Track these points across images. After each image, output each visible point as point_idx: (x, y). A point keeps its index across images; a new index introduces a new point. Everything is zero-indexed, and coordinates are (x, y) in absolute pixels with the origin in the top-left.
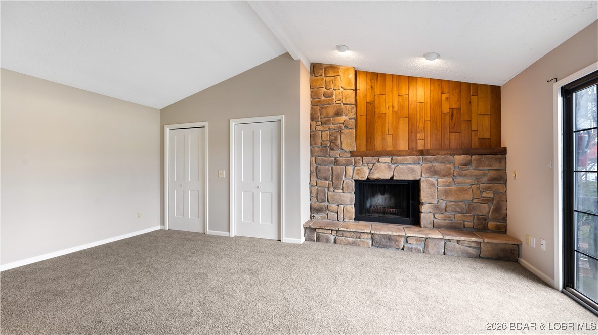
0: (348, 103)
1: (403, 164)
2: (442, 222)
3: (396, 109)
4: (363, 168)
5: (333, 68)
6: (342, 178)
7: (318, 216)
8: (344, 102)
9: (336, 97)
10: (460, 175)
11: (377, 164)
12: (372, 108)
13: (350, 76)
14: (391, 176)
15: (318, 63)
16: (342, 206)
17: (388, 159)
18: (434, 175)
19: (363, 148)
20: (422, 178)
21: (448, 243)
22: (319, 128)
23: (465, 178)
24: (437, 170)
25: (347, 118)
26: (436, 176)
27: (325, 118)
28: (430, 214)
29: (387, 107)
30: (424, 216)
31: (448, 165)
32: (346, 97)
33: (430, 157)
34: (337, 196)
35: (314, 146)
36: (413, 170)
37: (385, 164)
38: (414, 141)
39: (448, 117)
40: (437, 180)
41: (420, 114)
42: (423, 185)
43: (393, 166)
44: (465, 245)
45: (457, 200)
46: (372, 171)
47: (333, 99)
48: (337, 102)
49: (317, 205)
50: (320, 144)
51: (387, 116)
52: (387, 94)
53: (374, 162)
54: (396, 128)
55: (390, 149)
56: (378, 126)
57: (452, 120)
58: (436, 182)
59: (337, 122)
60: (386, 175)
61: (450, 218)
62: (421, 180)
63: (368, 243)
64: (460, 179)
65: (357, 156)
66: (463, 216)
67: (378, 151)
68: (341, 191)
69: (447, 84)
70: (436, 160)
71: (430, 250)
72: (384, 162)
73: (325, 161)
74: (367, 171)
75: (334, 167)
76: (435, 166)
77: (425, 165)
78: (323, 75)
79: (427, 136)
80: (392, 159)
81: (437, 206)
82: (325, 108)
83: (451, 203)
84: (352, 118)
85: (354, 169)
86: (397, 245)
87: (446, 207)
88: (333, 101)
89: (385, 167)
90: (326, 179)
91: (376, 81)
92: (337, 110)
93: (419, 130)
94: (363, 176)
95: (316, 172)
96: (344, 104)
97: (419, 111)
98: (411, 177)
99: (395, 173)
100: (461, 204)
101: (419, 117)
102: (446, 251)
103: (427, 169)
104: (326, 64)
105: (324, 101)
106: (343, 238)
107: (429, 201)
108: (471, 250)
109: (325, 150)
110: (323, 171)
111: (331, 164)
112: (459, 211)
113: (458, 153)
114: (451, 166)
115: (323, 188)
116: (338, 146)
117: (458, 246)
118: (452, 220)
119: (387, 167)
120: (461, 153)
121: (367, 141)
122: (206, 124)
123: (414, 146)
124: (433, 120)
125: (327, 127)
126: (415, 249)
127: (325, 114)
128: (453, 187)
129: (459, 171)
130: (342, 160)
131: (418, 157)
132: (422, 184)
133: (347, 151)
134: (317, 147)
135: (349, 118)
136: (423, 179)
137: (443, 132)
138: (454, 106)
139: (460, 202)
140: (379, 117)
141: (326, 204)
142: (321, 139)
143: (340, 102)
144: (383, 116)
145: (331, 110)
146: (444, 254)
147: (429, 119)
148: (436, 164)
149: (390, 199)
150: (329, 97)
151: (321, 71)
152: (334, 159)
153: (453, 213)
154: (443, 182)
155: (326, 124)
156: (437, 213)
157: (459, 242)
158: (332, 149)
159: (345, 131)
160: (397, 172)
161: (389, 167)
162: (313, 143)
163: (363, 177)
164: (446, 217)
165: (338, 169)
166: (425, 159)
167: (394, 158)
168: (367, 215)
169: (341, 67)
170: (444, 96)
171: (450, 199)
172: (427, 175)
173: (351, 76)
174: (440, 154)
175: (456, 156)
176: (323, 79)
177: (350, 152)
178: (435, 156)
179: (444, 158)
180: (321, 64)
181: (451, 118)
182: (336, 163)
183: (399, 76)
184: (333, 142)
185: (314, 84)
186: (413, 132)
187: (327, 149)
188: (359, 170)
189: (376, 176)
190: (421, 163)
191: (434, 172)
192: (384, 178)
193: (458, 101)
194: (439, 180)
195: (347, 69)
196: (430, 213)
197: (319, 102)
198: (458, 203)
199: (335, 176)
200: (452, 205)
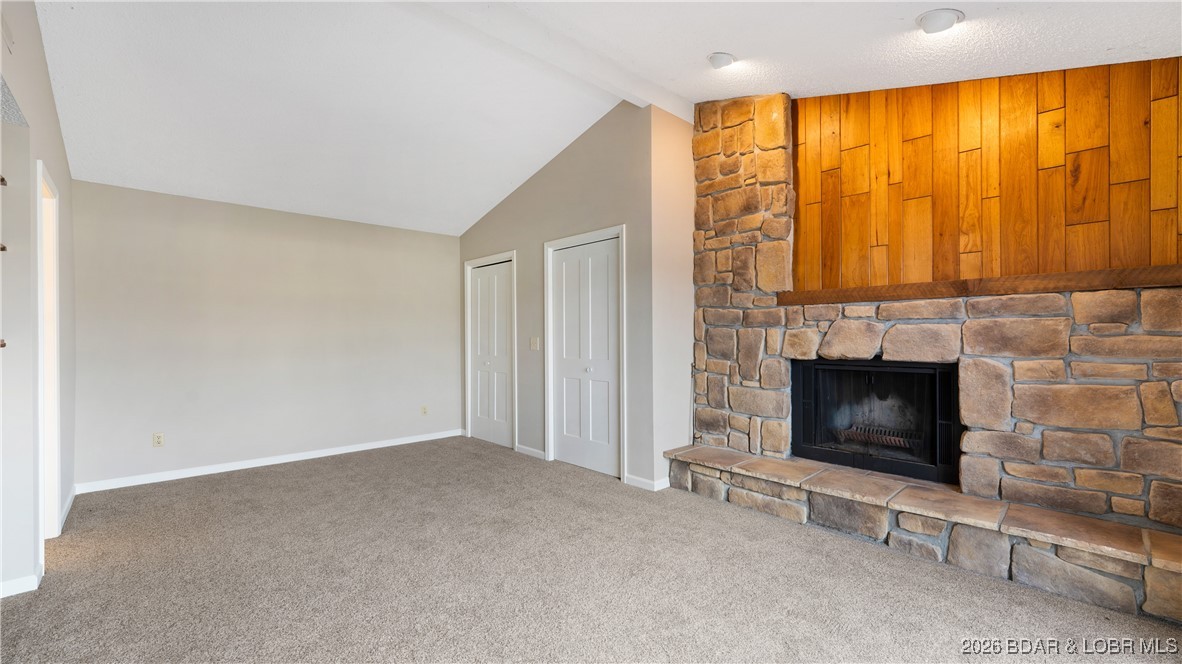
0: (771, 180)
1: (908, 320)
2: (1030, 486)
3: (897, 177)
4: (805, 332)
5: (738, 104)
6: (757, 355)
7: (709, 437)
8: (761, 178)
9: (745, 170)
10: (1092, 350)
11: (839, 322)
12: (834, 183)
13: (775, 115)
14: (877, 350)
15: (708, 102)
16: (759, 420)
17: (866, 309)
18: (999, 350)
19: (814, 284)
20: (962, 358)
21: (1021, 548)
22: (712, 243)
23: (1113, 359)
24: (1011, 335)
25: (768, 215)
26: (1007, 354)
27: (722, 220)
28: (989, 459)
29: (873, 176)
30: (969, 465)
31: (1049, 322)
32: (765, 168)
33: (989, 298)
34: (748, 395)
35: (701, 284)
36: (935, 337)
37: (861, 321)
38: (950, 256)
39: (1059, 182)
40: (1012, 365)
41: (968, 183)
42: (966, 378)
43: (881, 327)
44: (1080, 562)
45: (1080, 426)
46: (828, 338)
47: (739, 176)
48: (748, 182)
49: (709, 412)
50: (713, 280)
51: (873, 198)
52: (872, 144)
53: (832, 315)
54: (897, 228)
55: (881, 281)
56: (849, 227)
57: (1073, 186)
58: (1009, 370)
59: (747, 227)
60: (864, 350)
61: (1055, 476)
62: (960, 364)
63: (798, 513)
64: (1095, 363)
65: (792, 304)
66: (1101, 475)
67: (847, 290)
68: (757, 385)
69: (1058, 82)
70: (1005, 308)
71: (961, 558)
72: (855, 315)
73: (722, 317)
74: (816, 339)
75: (742, 330)
76: (1004, 324)
77: (975, 323)
78: (720, 125)
79: (990, 240)
80: (878, 308)
81: (1011, 437)
82: (723, 199)
83: (1060, 434)
84: (782, 215)
85: (785, 332)
86: (870, 530)
87: (1043, 445)
88: (737, 181)
89: (859, 329)
90: (725, 356)
91: (843, 116)
92: (747, 200)
93: (965, 227)
94: (804, 350)
95: (707, 341)
96: (763, 184)
97: (963, 173)
98: (929, 355)
99: (886, 345)
100: (1094, 437)
101: (963, 191)
102: (1014, 570)
103: (977, 333)
104: (726, 100)
105: (721, 182)
106: (745, 492)
107: (982, 422)
108: (1104, 584)
109: (722, 291)
110: (718, 338)
111: (734, 322)
112: (1088, 458)
113: (1084, 285)
114: (1061, 325)
115: (719, 377)
116: (748, 282)
117: (1053, 560)
118: (1066, 485)
119: (863, 328)
120: (1096, 283)
121: (824, 265)
122: (514, 255)
123: (950, 269)
124: (1010, 194)
125: (727, 239)
126: (921, 546)
127: (722, 211)
128: (1070, 387)
129: (1091, 337)
130: (758, 314)
131: (952, 301)
132: (962, 373)
133: (768, 291)
134: (707, 286)
135: (775, 216)
136: (965, 362)
137: (1041, 226)
138: (1082, 144)
139: (1095, 432)
140: (853, 203)
141: (726, 412)
142: (714, 269)
143: (753, 180)
144: (862, 200)
145: (735, 201)
146: (1010, 577)
147: (997, 193)
148: (1007, 320)
149: (902, 410)
150: (731, 172)
151: (714, 119)
152: (741, 312)
153: (1068, 465)
154: (1029, 370)
155: (724, 234)
156: (1012, 460)
157: (1060, 552)
158: (737, 290)
159: (765, 245)
160: (891, 342)
161: (870, 328)
162: (699, 279)
163: (804, 354)
164: (1043, 472)
165: (749, 333)
166: (973, 306)
167: (883, 305)
168: (827, 447)
169: (756, 100)
170: (1047, 120)
171: (1054, 421)
172: (979, 349)
173: (778, 115)
174: (1021, 290)
175: (1077, 295)
176: (718, 135)
177: (778, 294)
178: (1004, 298)
179: (1035, 301)
180: (713, 103)
181: (1070, 181)
182: (746, 320)
183: (904, 90)
184: (739, 274)
185: (701, 149)
186: (945, 232)
187: (726, 290)
188: (795, 336)
189: (836, 351)
190: (962, 314)
191: (1001, 342)
192: (856, 356)
193: (1097, 127)
194: (1016, 363)
195: (768, 101)
196: (990, 455)
197: (711, 186)
198: (1085, 436)
199: (742, 351)
200: (1063, 439)
